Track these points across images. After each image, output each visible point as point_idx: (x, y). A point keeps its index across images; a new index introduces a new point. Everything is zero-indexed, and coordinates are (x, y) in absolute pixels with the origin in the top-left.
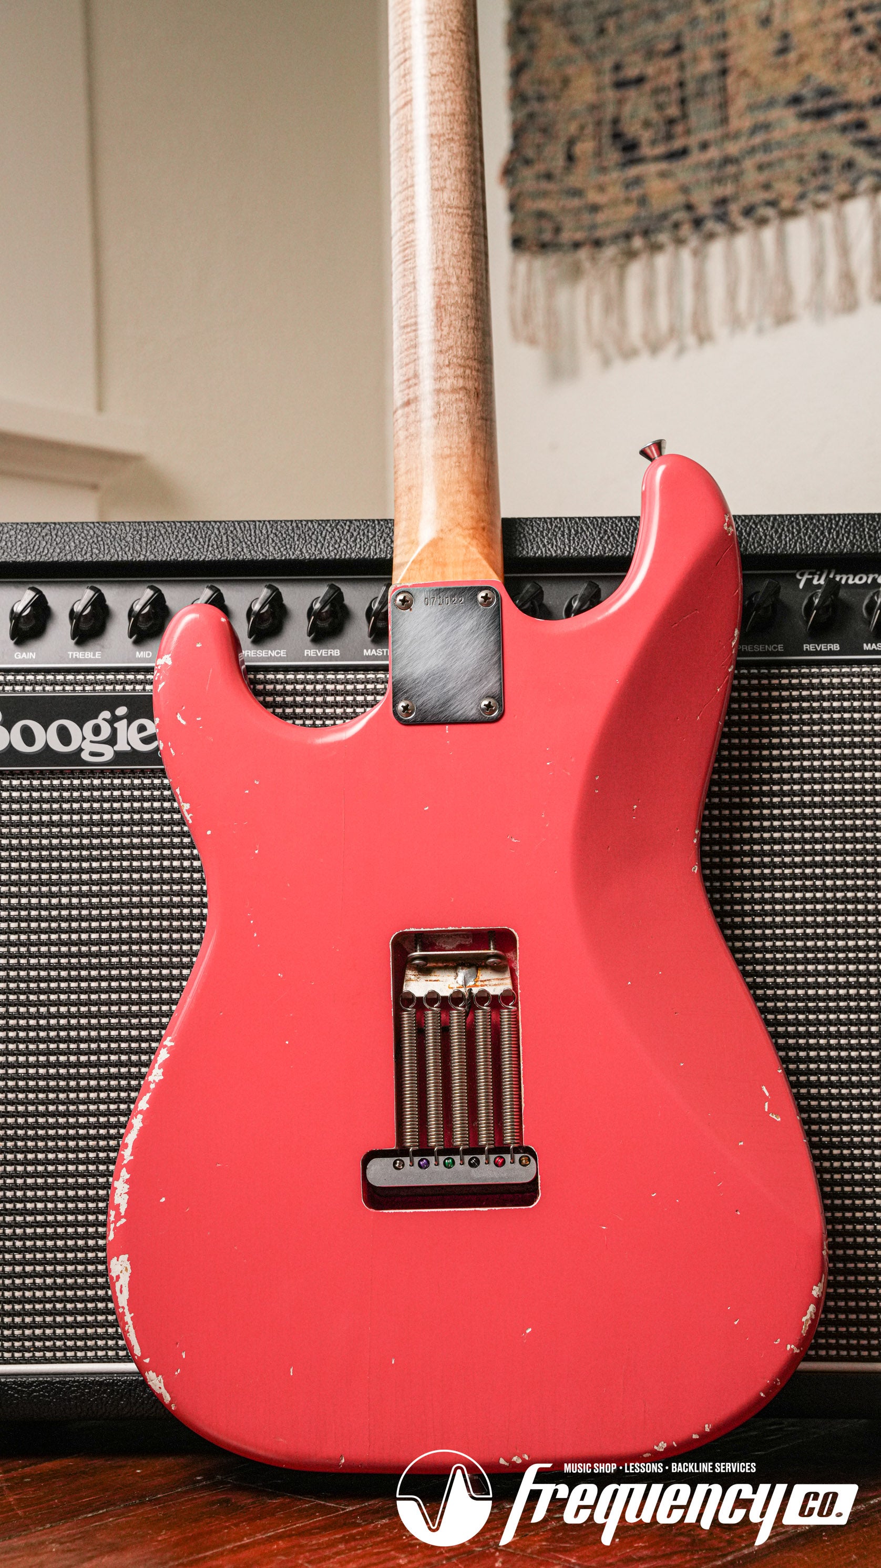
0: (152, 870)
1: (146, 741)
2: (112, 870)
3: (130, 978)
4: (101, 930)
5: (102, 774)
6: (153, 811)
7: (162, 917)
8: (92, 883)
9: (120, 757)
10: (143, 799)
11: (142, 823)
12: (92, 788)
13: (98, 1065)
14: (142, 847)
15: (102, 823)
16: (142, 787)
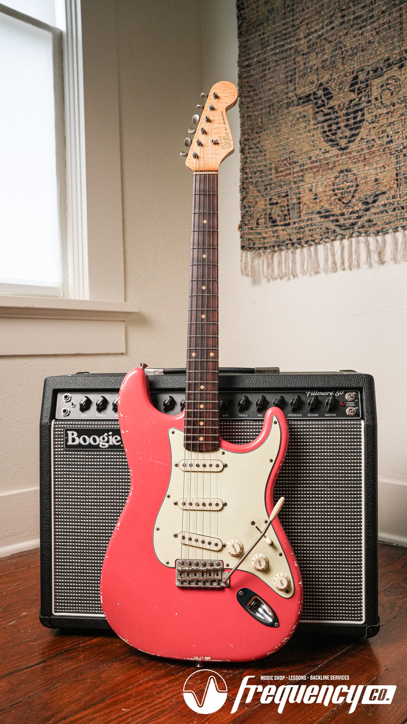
0: (120, 479)
1: (117, 442)
2: (108, 479)
3: (114, 509)
4: (106, 495)
5: (105, 451)
6: (120, 462)
7: (122, 492)
8: (103, 482)
9: (110, 446)
10: (117, 458)
11: (117, 465)
12: (103, 455)
13: (105, 533)
14: (117, 472)
15: (106, 465)
16: (117, 455)
